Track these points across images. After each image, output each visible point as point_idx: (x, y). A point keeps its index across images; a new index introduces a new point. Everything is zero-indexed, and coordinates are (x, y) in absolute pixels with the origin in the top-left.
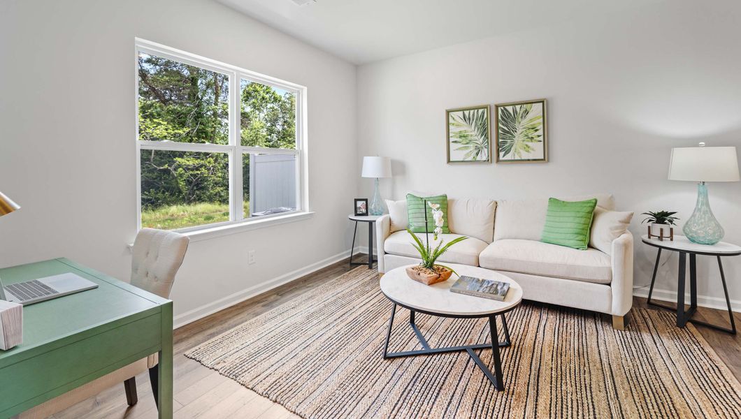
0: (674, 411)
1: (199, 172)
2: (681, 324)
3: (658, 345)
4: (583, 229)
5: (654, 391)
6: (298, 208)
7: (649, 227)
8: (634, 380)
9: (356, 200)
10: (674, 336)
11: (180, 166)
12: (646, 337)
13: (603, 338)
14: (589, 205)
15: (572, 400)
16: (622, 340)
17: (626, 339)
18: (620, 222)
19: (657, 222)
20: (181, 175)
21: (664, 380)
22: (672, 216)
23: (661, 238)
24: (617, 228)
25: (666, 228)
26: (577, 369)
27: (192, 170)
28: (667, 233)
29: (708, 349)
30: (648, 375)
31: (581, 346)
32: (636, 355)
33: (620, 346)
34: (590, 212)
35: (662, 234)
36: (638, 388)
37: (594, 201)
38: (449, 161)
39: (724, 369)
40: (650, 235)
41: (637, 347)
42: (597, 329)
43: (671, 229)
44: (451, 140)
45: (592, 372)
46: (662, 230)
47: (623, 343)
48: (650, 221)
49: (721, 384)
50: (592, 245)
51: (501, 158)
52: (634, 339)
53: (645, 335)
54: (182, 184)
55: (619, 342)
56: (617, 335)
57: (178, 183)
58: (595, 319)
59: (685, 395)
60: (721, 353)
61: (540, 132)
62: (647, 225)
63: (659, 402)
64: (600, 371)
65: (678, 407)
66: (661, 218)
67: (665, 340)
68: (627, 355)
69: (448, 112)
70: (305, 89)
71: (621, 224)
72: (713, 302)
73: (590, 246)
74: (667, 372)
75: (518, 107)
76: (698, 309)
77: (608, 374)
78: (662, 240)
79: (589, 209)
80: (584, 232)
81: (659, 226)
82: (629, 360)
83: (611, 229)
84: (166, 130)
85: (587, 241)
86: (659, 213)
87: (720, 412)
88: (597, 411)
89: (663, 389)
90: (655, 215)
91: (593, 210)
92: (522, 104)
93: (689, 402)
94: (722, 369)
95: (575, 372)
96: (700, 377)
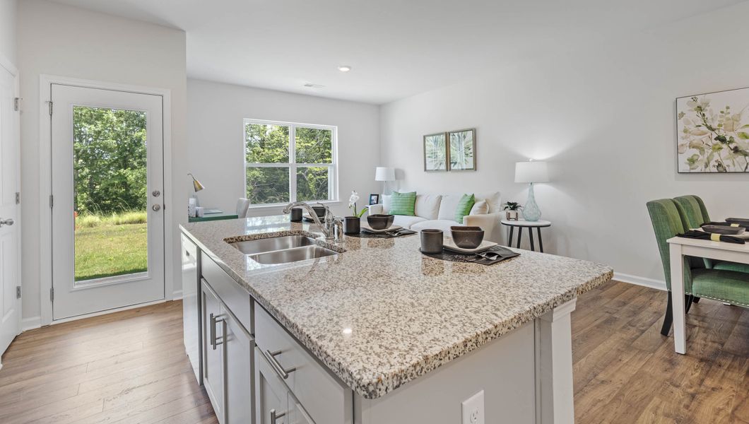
1: (324, 177)
4: (464, 212)
6: (329, 198)
9: (372, 195)
11: (311, 172)
14: (471, 197)
18: (479, 207)
20: (311, 179)
24: (477, 211)
27: (319, 175)
34: (469, 202)
37: (474, 195)
38: (425, 170)
44: (427, 156)
51: (452, 168)
54: (312, 186)
57: (309, 186)
61: (471, 151)
69: (424, 137)
70: (337, 127)
71: (479, 209)
75: (460, 133)
79: (469, 200)
83: (474, 212)
84: (300, 143)
92: (462, 131)
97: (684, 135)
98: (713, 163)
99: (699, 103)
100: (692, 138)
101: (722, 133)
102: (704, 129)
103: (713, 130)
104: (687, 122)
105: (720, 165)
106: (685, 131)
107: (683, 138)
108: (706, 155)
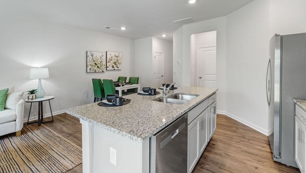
0: (41, 147)
2: (39, 125)
3: (33, 134)
4: (2, 102)
5: (35, 146)
7: (28, 96)
8: (28, 147)
10: (38, 129)
12: (29, 134)
13: (13, 142)
14: (4, 91)
15: (7, 166)
16: (21, 138)
17: (22, 138)
18: (19, 96)
19: (31, 94)
21: (37, 142)
22: (36, 91)
23: (32, 99)
24: (18, 99)
25: (34, 95)
26: (5, 157)
28: (34, 97)
29: (47, 128)
30: (32, 143)
31: (4, 149)
32: (27, 140)
33: (21, 141)
34: (5, 94)
35: (33, 98)
36: (30, 148)
37: (7, 90)
39: (52, 131)
40: (28, 99)
41: (27, 138)
42: (10, 140)
43: (36, 95)
45: (12, 154)
46: (33, 96)
47: (22, 139)
48: (29, 94)
49: (51, 134)
50: (6, 108)
52: (25, 136)
53: (29, 133)
55: (20, 140)
56: (19, 138)
58: (8, 138)
59: (43, 142)
60: (51, 127)
62: (27, 95)
63: (37, 148)
64: (15, 152)
65: (42, 145)
66: (32, 92)
67: (35, 132)
68: (24, 142)
71: (19, 97)
72: (47, 115)
73: (5, 109)
74: (38, 139)
76: (43, 119)
77: (19, 150)
78: (33, 100)
79: (5, 93)
80: (2, 103)
81: (32, 95)
82: (25, 143)
83: (15, 99)
85: (4, 107)
86: (32, 91)
87: (52, 141)
88: (18, 163)
89: (37, 144)
90: (30, 92)
91: (6, 94)
93: (45, 143)
94: (51, 131)
95: (5, 158)
96: (47, 136)
97: (89, 62)
98: (94, 70)
99: (92, 54)
100: (91, 63)
101: (96, 62)
102: (93, 61)
103: (94, 61)
104: (90, 58)
105: (95, 70)
106: (89, 61)
107: (89, 63)
108: (93, 68)
